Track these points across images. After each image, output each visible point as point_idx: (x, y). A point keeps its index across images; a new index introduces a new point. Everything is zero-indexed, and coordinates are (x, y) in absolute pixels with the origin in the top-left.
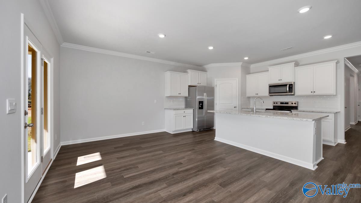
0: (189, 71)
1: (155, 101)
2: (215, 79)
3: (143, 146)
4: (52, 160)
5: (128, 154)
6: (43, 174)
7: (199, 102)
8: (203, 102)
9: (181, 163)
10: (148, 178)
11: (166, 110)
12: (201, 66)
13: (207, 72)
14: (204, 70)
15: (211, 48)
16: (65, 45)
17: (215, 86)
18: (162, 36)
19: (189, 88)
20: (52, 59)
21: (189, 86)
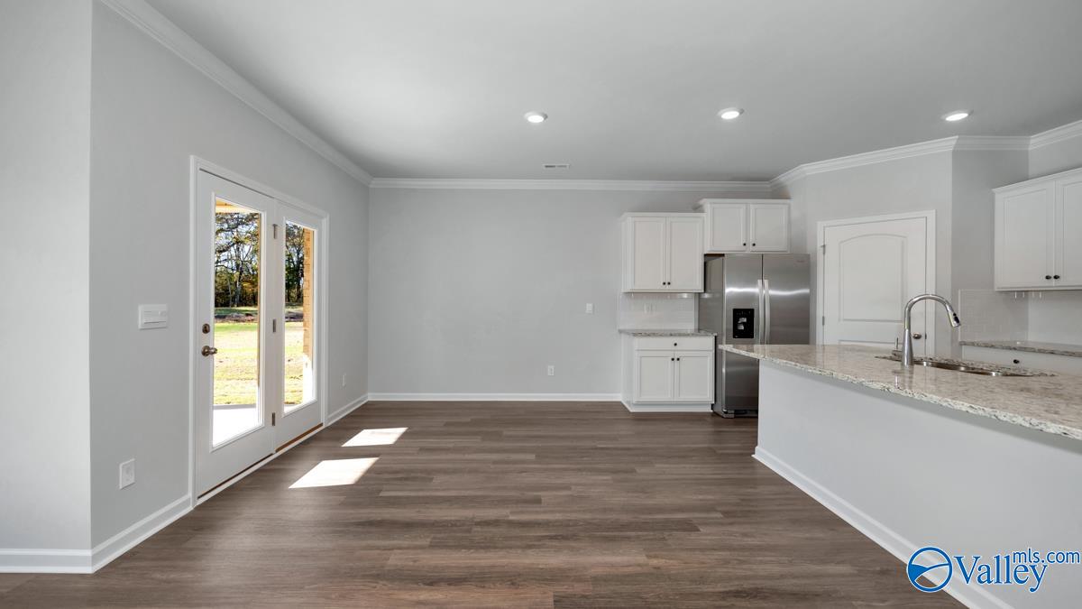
0: (707, 204)
1: (589, 307)
2: (820, 225)
3: (507, 432)
4: (321, 425)
5: (451, 445)
6: (278, 450)
7: (736, 311)
8: (752, 310)
9: (538, 501)
10: (419, 512)
11: (623, 335)
12: (768, 179)
13: (788, 198)
14: (779, 193)
15: (730, 115)
16: (376, 183)
17: (820, 251)
18: (536, 119)
19: (705, 263)
20: (325, 223)
21: (706, 255)
